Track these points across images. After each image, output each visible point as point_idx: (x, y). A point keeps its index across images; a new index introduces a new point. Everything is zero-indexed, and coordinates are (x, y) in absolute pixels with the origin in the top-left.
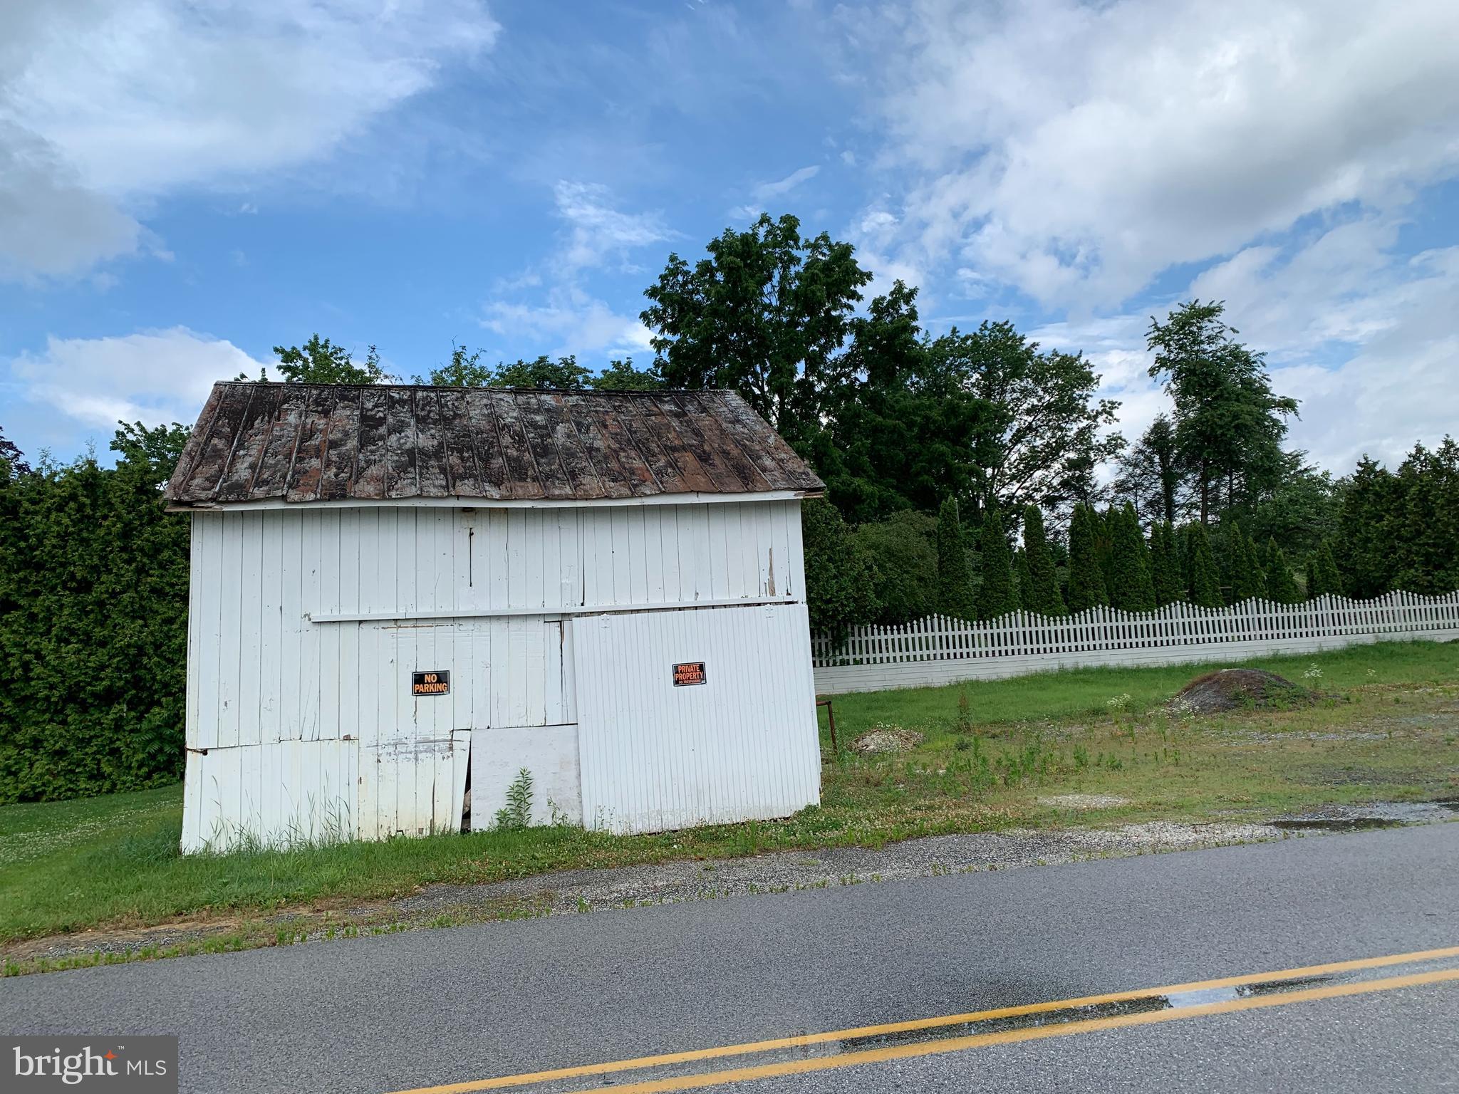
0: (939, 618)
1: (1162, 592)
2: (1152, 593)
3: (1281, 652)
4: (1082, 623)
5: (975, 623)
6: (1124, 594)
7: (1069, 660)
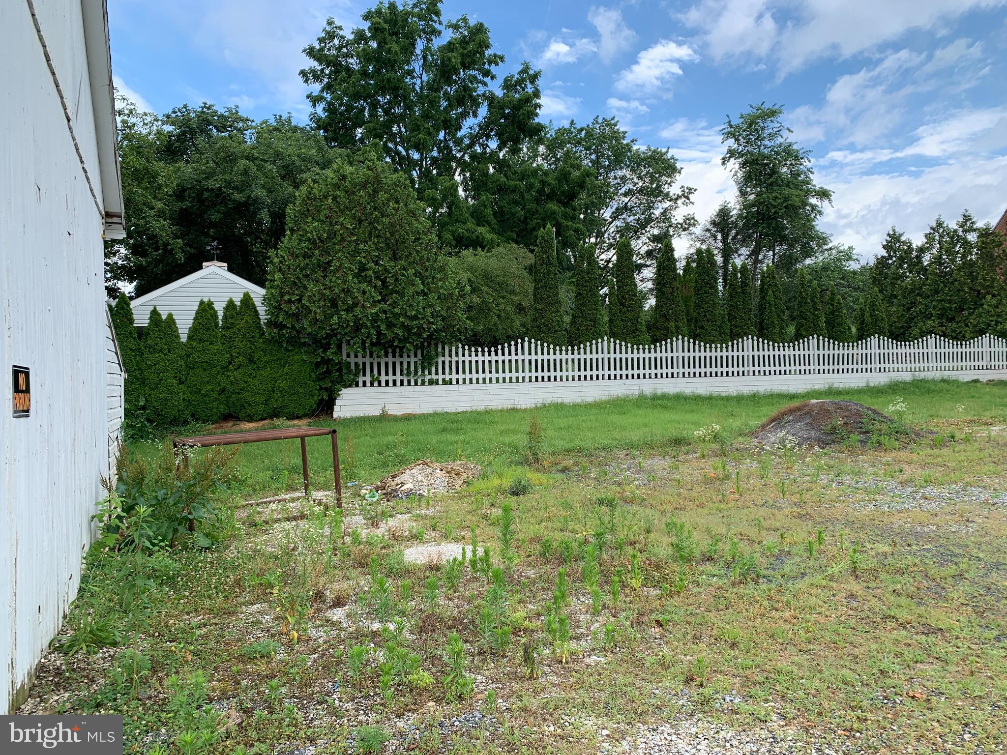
0: (530, 343)
1: (736, 326)
2: (727, 328)
3: (836, 386)
4: (662, 353)
5: (564, 348)
6: (702, 327)
7: (650, 387)
